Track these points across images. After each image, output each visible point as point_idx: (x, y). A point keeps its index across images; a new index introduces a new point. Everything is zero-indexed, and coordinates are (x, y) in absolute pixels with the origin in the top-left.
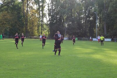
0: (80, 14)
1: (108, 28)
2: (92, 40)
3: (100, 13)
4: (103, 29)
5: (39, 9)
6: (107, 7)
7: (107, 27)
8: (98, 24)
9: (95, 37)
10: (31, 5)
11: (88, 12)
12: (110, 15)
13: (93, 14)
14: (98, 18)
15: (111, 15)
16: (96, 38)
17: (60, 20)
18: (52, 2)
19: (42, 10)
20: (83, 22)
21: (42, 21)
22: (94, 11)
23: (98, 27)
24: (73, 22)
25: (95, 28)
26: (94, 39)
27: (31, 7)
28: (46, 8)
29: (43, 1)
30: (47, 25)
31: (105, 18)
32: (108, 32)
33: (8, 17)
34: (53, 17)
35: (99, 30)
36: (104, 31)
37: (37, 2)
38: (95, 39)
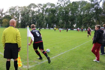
0: (31, 20)
1: (39, 25)
5: (17, 18)
6: (39, 18)
8: (36, 23)
10: (15, 17)
13: (35, 20)
17: (24, 22)
18: (22, 16)
19: (19, 19)
21: (18, 22)
24: (28, 23)
27: (15, 18)
28: (20, 18)
29: (19, 16)
30: (20, 23)
32: (39, 26)
33: (7, 21)
34: (22, 21)
37: (17, 16)
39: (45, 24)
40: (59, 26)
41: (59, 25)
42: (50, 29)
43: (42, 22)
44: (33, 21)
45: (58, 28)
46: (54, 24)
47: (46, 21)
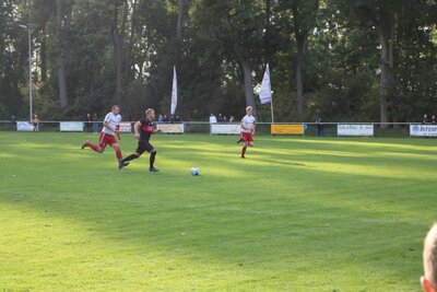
1: (72, 82)
2: (13, 128)
3: (42, 27)
4: (56, 87)
7: (67, 78)
9: (25, 117)
12: (77, 36)
13: (16, 32)
14: (37, 47)
15: (82, 34)
16: (28, 120)
22: (22, 22)
25: (25, 83)
26: (22, 125)
31: (62, 46)
32: (71, 96)
35: (42, 91)
36: (58, 93)
38: (26, 123)
39: (143, 70)
40: (307, 90)
41: (311, 86)
42: (206, 130)
43: (101, 45)
45: (299, 121)
46: (254, 74)
47: (150, 41)
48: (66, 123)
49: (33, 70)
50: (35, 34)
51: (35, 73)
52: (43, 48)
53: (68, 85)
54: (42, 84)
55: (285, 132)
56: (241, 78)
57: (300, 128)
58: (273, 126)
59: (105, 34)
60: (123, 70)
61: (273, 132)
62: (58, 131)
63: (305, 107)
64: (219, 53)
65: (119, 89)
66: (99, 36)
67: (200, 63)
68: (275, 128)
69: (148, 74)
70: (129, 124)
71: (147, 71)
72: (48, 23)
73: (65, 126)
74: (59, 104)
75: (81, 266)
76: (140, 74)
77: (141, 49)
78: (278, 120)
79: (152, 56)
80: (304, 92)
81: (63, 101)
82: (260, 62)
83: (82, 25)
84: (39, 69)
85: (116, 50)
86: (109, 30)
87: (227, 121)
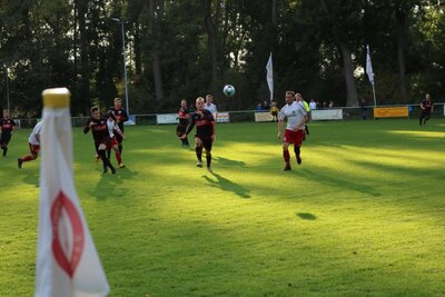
0: (59, 28)
1: (168, 73)
3: (135, 19)
4: (152, 79)
7: (162, 70)
8: (130, 61)
11: (89, 19)
12: (171, 26)
13: (109, 26)
14: (131, 40)
15: (176, 24)
20: (73, 58)
22: (115, 15)
23: (130, 74)
24: (34, 58)
25: (120, 78)
31: (155, 38)
32: (167, 88)
35: (136, 85)
36: (154, 86)
39: (238, 58)
40: (410, 71)
41: (415, 65)
43: (195, 34)
44: (88, 36)
45: (402, 103)
46: (353, 57)
47: (245, 27)
48: (163, 116)
49: (127, 63)
50: (128, 27)
51: (130, 67)
52: (137, 41)
53: (163, 76)
54: (137, 77)
55: (388, 115)
56: (341, 61)
57: (404, 111)
58: (376, 110)
59: (199, 23)
60: (218, 59)
61: (376, 115)
62: (155, 123)
63: (408, 88)
64: (317, 37)
65: (215, 80)
66: (192, 26)
67: (297, 48)
68: (378, 111)
69: (244, 62)
70: (226, 114)
71: (242, 59)
72: (141, 15)
73: (161, 119)
74: (155, 97)
75: (190, 259)
76: (236, 62)
77: (236, 37)
78: (381, 103)
79: (248, 43)
80: (406, 73)
81: (159, 94)
82: (359, 44)
83: (175, 16)
84: (133, 62)
85: (210, 39)
86: (203, 19)
87: (327, 107)
